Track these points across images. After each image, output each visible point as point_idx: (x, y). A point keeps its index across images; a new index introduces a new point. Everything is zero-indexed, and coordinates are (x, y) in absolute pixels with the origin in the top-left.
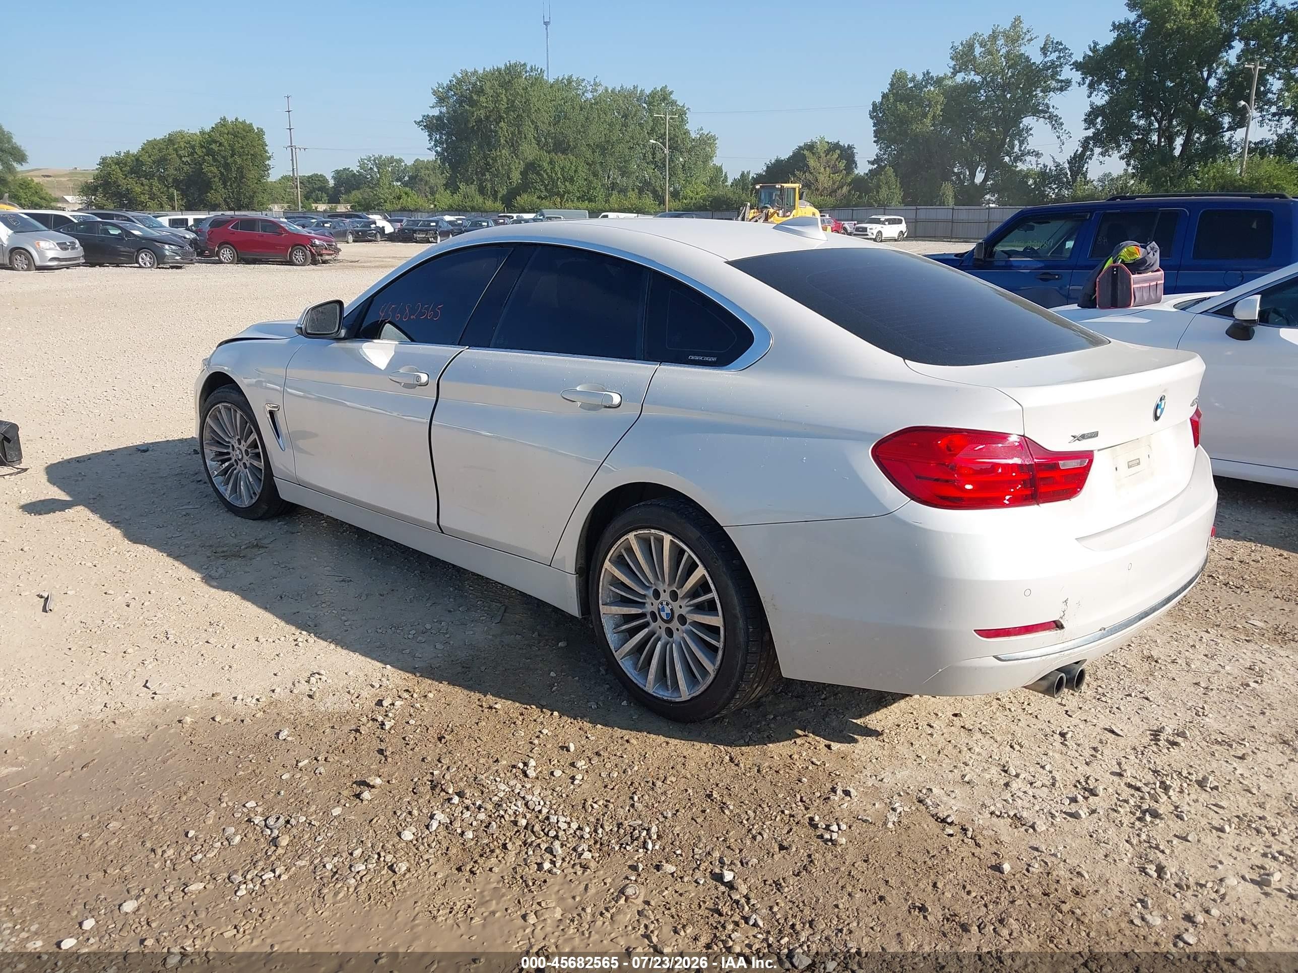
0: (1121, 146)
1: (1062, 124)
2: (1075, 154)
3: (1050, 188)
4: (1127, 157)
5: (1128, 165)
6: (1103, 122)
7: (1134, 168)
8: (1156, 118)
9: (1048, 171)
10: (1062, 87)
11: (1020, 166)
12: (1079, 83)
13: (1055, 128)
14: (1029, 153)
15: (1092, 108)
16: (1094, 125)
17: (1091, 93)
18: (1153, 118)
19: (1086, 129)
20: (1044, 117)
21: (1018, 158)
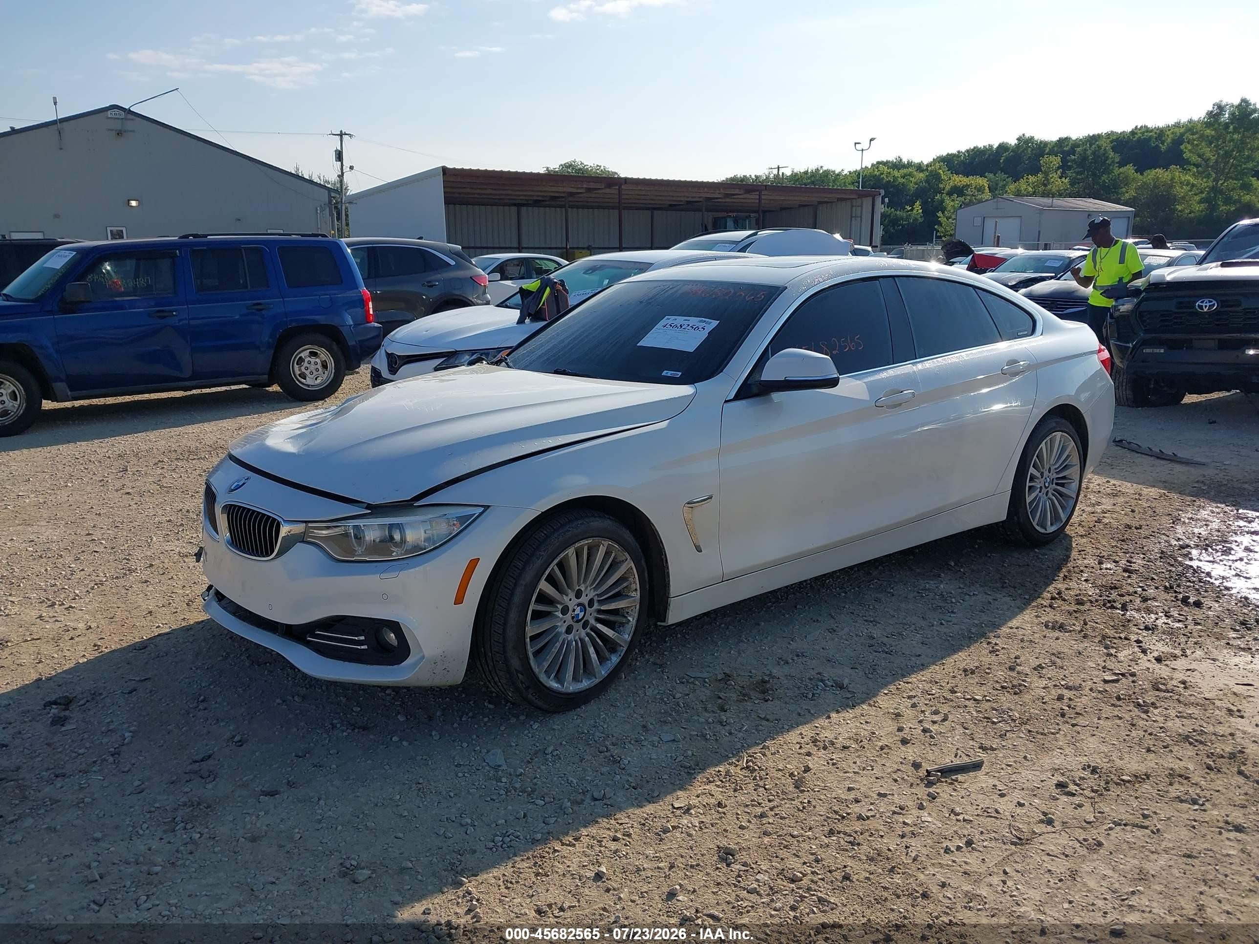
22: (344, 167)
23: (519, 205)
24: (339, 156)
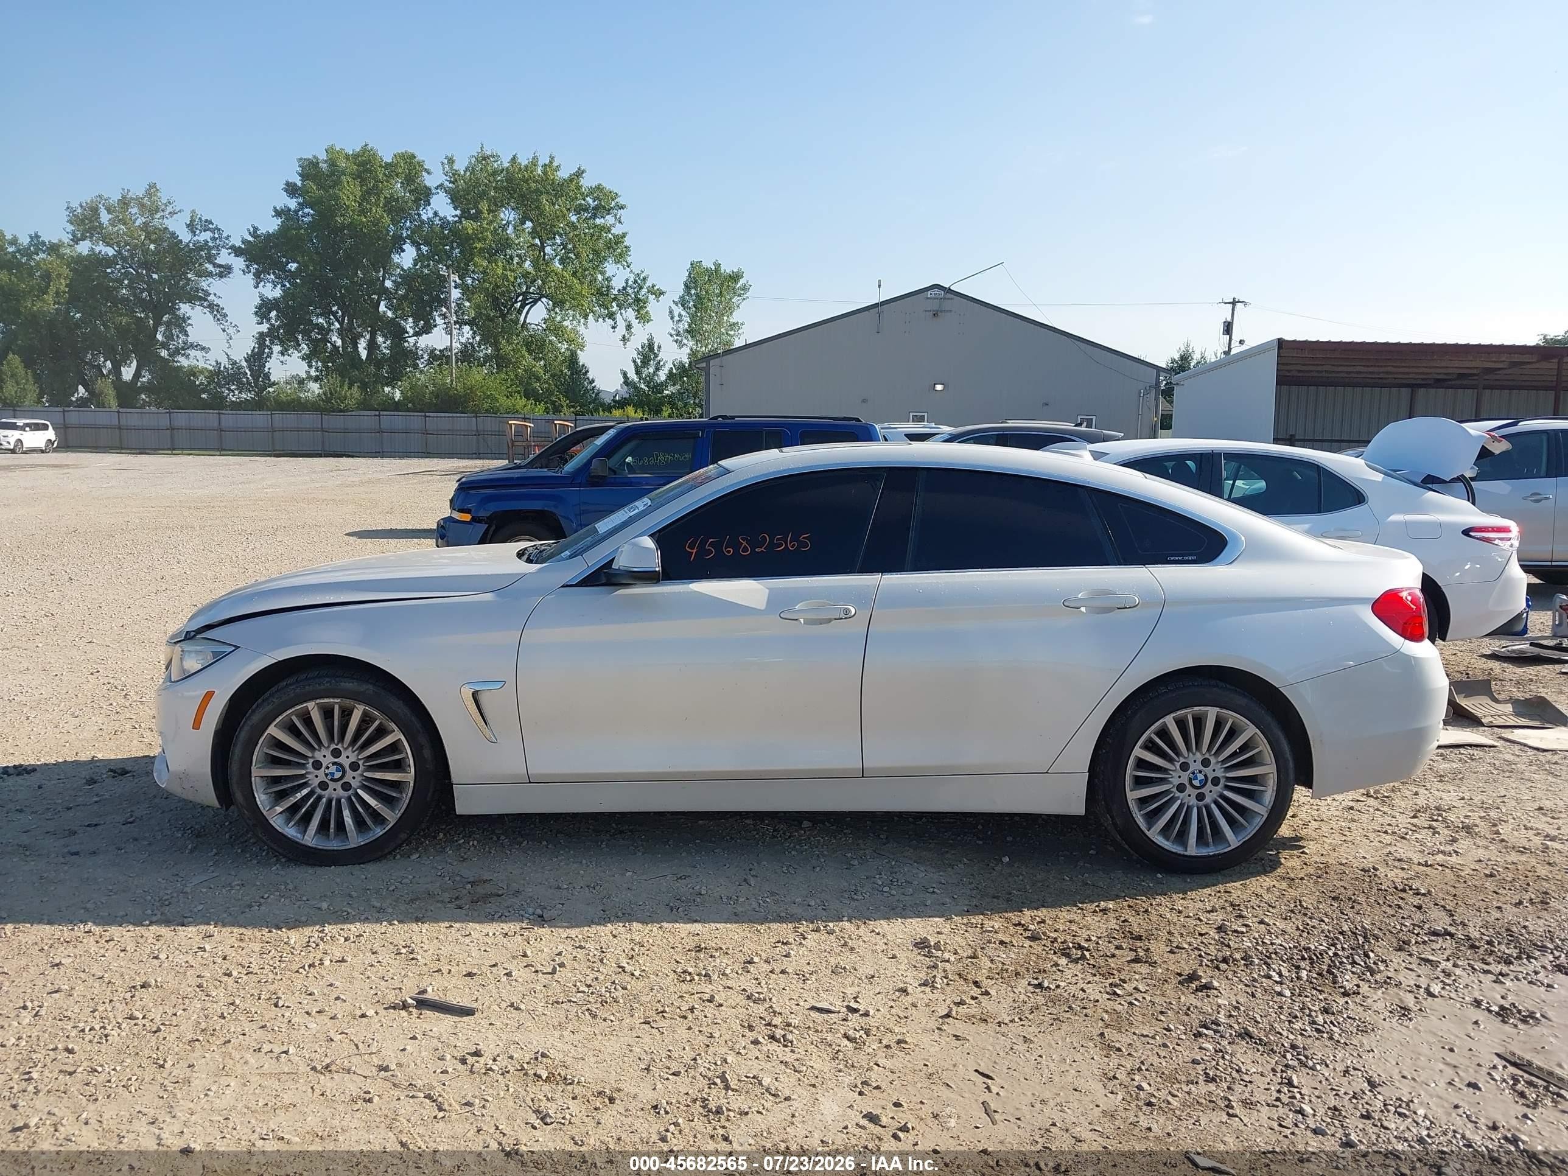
0: (300, 345)
1: (225, 315)
2: (253, 351)
3: (229, 389)
4: (308, 358)
5: (310, 366)
6: (277, 318)
7: (317, 369)
8: (336, 317)
9: (222, 369)
10: (221, 272)
11: (183, 361)
12: (243, 271)
13: (218, 320)
14: (192, 346)
15: (262, 300)
16: (269, 320)
17: (258, 284)
18: (332, 317)
19: (258, 324)
20: (201, 305)
21: (177, 352)
22: (1233, 342)
23: (1413, 387)
24: (1228, 328)
